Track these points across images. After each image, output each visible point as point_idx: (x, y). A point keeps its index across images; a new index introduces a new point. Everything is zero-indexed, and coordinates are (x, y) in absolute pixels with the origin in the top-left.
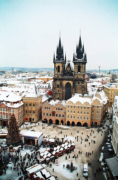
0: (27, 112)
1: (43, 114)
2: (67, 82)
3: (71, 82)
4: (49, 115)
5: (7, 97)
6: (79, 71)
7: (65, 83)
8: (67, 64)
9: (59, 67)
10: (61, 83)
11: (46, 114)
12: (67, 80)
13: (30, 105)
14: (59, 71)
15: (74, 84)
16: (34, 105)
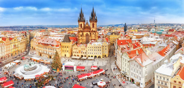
0: (63, 51)
1: (73, 52)
2: (86, 33)
3: (89, 33)
4: (77, 52)
5: (52, 42)
6: (93, 27)
7: (85, 33)
8: (86, 23)
9: (81, 24)
10: (83, 34)
11: (75, 52)
12: (86, 32)
13: (65, 47)
14: (81, 27)
15: (90, 34)
16: (68, 47)
